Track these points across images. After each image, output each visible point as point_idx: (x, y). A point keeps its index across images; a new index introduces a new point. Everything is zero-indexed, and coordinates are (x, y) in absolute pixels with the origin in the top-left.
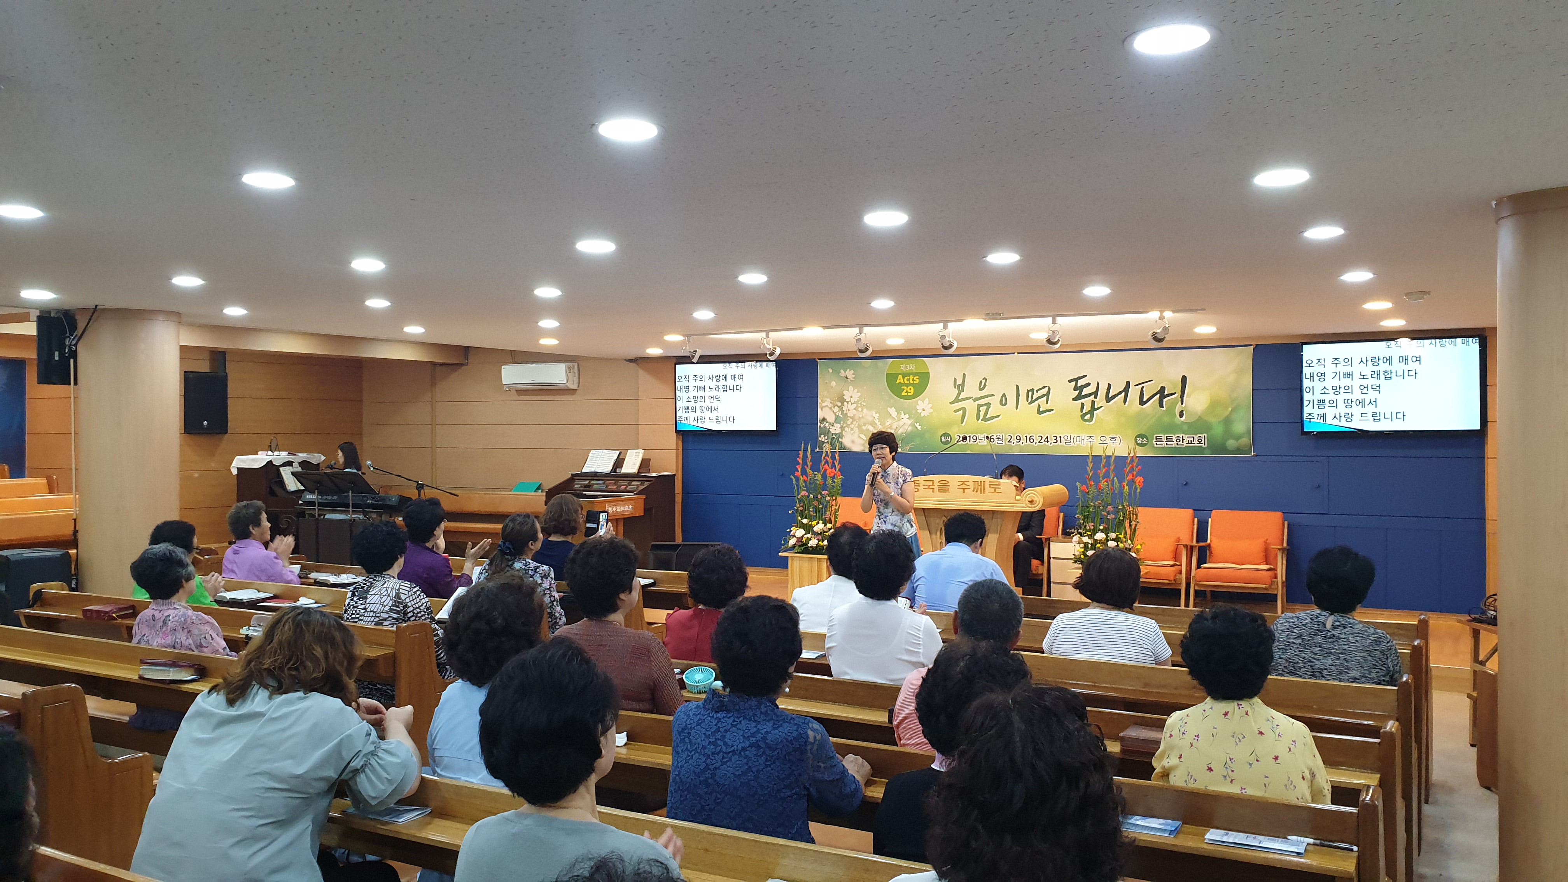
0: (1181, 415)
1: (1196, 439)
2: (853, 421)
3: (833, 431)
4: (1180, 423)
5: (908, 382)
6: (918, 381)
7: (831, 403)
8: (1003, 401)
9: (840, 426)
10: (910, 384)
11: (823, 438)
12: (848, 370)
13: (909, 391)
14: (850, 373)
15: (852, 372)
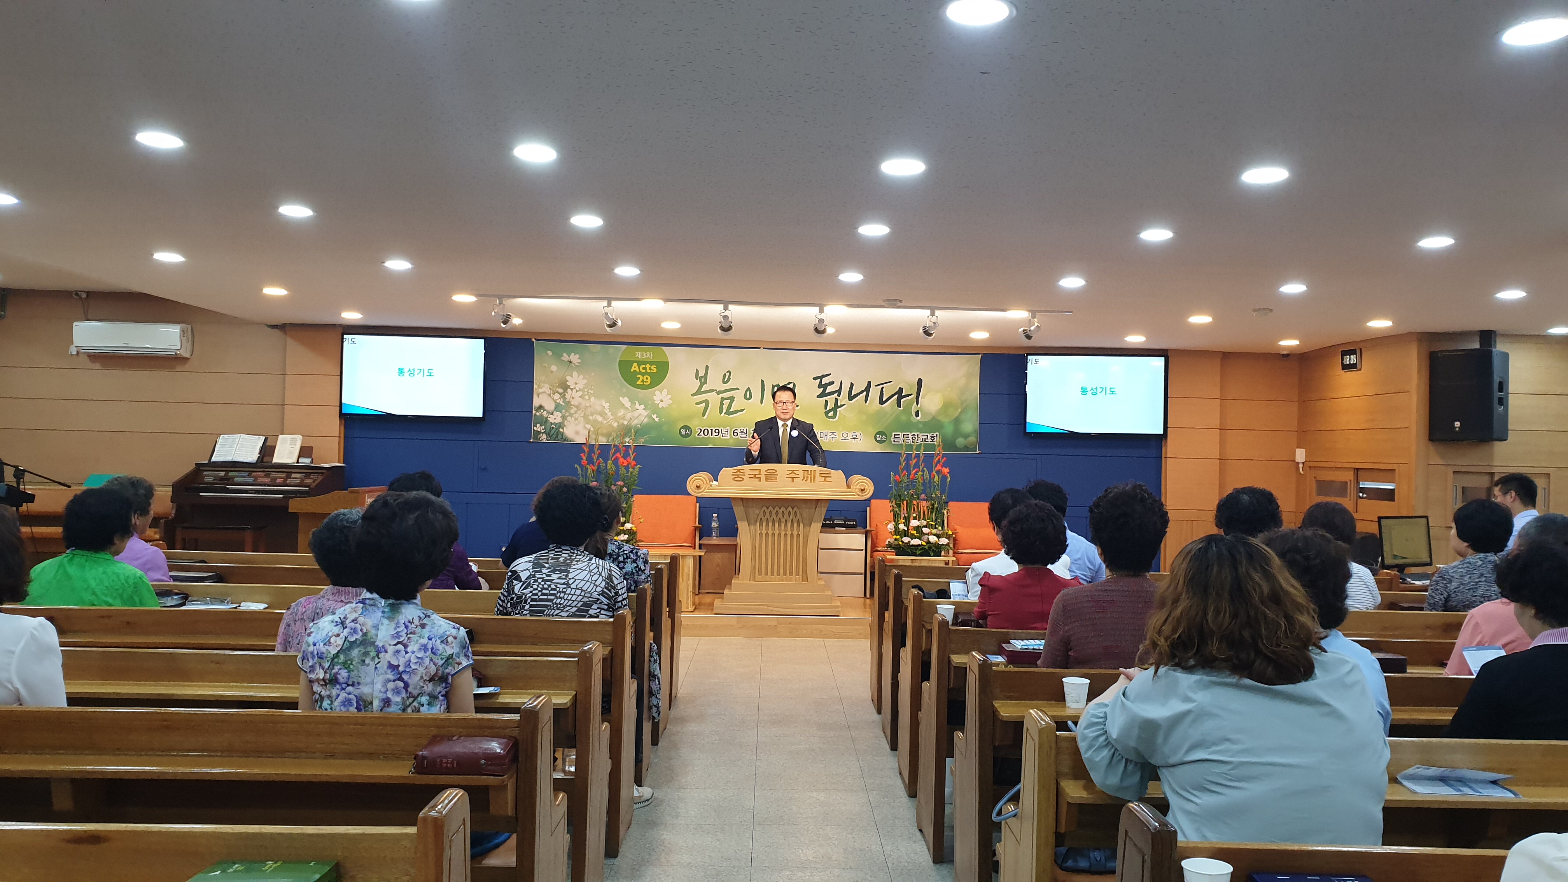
0: (917, 415)
1: (929, 437)
2: (577, 410)
3: (551, 419)
4: (915, 421)
5: (644, 371)
6: (655, 370)
7: (550, 389)
8: (748, 395)
9: (561, 415)
10: (647, 373)
11: (538, 428)
12: (573, 354)
13: (645, 380)
14: (575, 358)
15: (578, 356)
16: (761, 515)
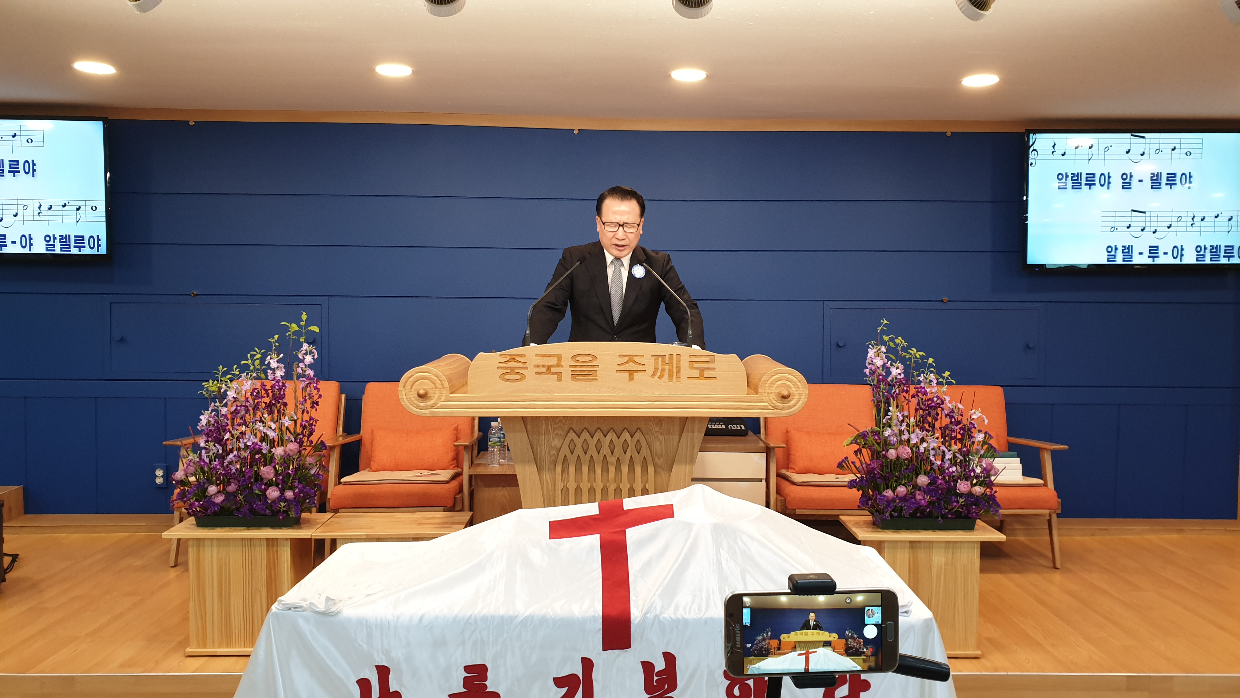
16: (565, 450)
